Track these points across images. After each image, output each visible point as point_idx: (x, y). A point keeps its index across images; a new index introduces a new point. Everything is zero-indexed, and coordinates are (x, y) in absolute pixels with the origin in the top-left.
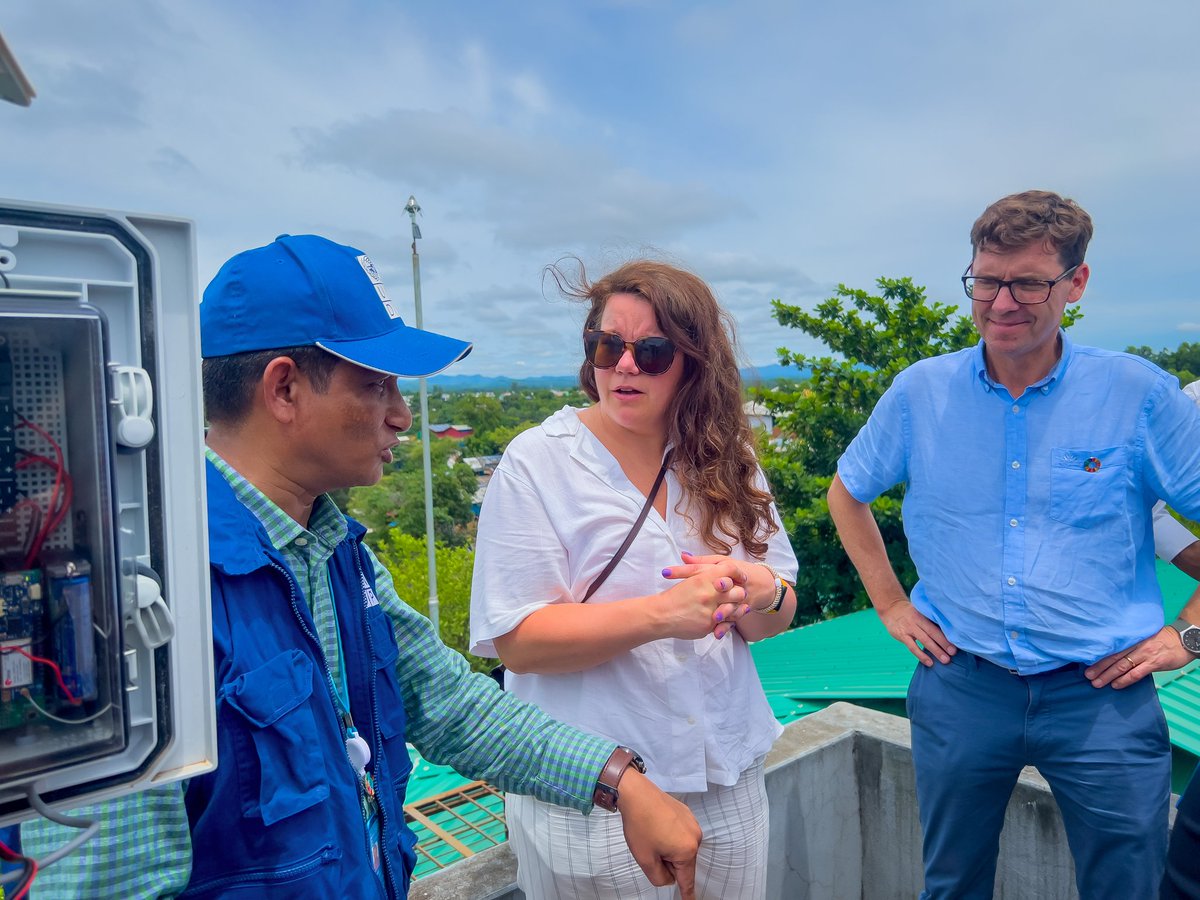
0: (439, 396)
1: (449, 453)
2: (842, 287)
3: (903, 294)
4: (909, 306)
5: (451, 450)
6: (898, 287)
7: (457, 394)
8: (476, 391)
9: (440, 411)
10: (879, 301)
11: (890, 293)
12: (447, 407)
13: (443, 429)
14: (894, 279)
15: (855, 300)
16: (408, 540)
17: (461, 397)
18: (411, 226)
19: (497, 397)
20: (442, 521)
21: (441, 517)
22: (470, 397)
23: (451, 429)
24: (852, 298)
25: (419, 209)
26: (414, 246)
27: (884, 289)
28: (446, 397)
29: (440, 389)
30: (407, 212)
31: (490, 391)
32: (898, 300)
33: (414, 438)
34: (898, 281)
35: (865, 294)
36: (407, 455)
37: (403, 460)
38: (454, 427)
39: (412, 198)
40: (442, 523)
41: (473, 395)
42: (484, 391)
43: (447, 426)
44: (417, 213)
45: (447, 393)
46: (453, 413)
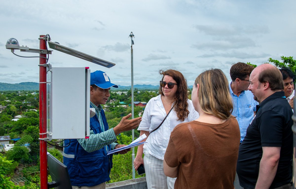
0: (137, 92)
1: (139, 111)
2: (271, 59)
3: (290, 62)
4: (292, 66)
5: (140, 110)
6: (288, 60)
7: (143, 91)
8: (149, 90)
9: (137, 97)
10: (282, 64)
11: (286, 61)
12: (139, 96)
13: (138, 103)
14: (287, 57)
15: (275, 63)
16: (126, 137)
17: (144, 92)
18: (131, 40)
19: (156, 92)
20: (136, 134)
21: (136, 133)
22: (147, 92)
23: (140, 103)
24: (274, 63)
25: (134, 36)
26: (132, 47)
27: (283, 60)
28: (139, 92)
29: (137, 89)
30: (130, 37)
31: (154, 90)
32: (288, 64)
33: (128, 106)
34: (288, 57)
35: (278, 62)
36: (125, 112)
37: (124, 113)
38: (141, 102)
39: (132, 32)
40: (136, 135)
41: (148, 91)
42: (152, 90)
43: (139, 102)
44: (133, 37)
45: (139, 91)
46: (141, 98)
